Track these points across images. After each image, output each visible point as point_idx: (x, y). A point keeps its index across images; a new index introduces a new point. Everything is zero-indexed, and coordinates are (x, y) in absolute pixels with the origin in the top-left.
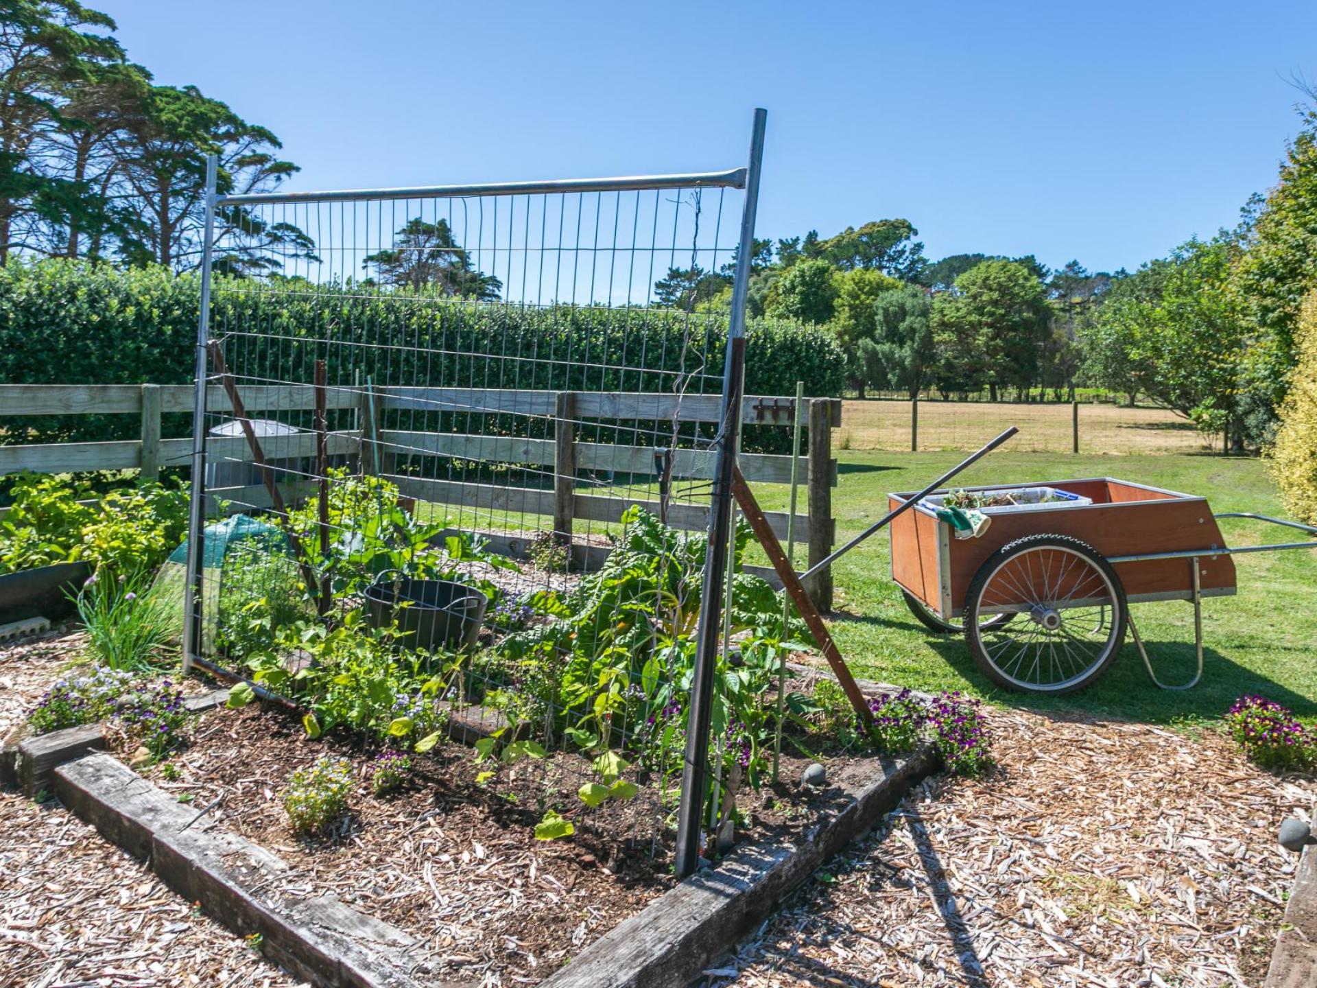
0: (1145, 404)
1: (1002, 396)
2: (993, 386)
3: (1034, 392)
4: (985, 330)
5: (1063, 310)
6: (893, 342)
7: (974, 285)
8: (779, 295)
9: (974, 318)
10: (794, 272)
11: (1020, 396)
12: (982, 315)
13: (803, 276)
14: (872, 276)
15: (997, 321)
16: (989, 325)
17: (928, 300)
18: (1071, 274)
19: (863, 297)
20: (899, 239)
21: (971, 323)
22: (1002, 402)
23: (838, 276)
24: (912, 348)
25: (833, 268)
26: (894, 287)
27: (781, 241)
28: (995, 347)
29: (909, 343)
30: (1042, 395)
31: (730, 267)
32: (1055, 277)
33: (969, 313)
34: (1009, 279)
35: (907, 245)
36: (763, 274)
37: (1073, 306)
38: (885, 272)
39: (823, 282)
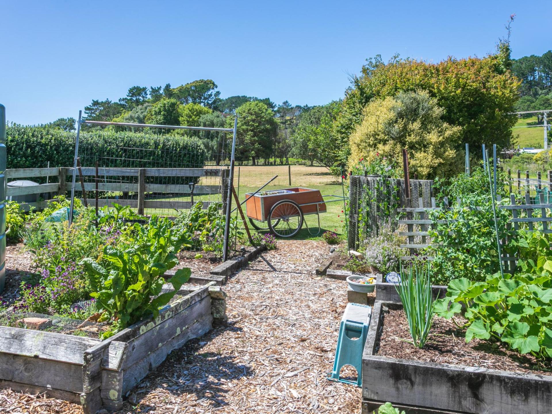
0: (317, 165)
1: (258, 162)
2: (254, 159)
3: (272, 160)
4: (250, 133)
5: (282, 123)
6: (208, 138)
7: (244, 112)
8: (152, 115)
9: (244, 127)
10: (159, 105)
11: (265, 162)
12: (248, 125)
13: (164, 107)
14: (196, 107)
15: (254, 129)
16: (252, 131)
17: (224, 119)
18: (285, 107)
19: (193, 117)
20: (209, 89)
21: (243, 130)
22: (258, 165)
23: (181, 106)
24: (217, 141)
25: (178, 103)
26: (208, 113)
27: (152, 88)
28: (254, 140)
29: (216, 139)
30: (275, 162)
31: (123, 99)
32: (279, 108)
33: (243, 125)
34: (259, 110)
35: (213, 92)
36: (145, 105)
37: (286, 121)
38: (202, 104)
39: (174, 110)
